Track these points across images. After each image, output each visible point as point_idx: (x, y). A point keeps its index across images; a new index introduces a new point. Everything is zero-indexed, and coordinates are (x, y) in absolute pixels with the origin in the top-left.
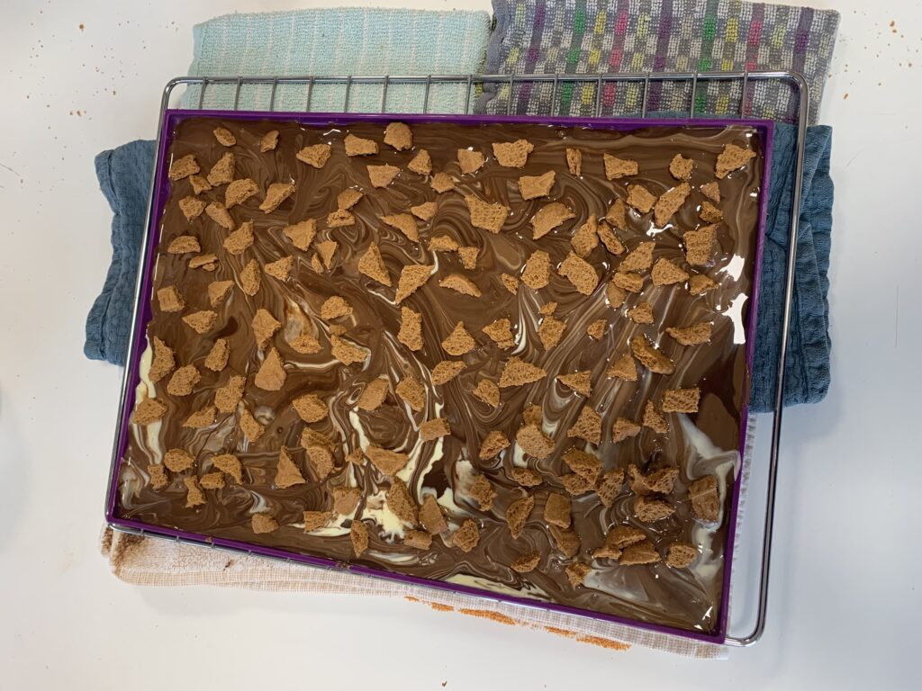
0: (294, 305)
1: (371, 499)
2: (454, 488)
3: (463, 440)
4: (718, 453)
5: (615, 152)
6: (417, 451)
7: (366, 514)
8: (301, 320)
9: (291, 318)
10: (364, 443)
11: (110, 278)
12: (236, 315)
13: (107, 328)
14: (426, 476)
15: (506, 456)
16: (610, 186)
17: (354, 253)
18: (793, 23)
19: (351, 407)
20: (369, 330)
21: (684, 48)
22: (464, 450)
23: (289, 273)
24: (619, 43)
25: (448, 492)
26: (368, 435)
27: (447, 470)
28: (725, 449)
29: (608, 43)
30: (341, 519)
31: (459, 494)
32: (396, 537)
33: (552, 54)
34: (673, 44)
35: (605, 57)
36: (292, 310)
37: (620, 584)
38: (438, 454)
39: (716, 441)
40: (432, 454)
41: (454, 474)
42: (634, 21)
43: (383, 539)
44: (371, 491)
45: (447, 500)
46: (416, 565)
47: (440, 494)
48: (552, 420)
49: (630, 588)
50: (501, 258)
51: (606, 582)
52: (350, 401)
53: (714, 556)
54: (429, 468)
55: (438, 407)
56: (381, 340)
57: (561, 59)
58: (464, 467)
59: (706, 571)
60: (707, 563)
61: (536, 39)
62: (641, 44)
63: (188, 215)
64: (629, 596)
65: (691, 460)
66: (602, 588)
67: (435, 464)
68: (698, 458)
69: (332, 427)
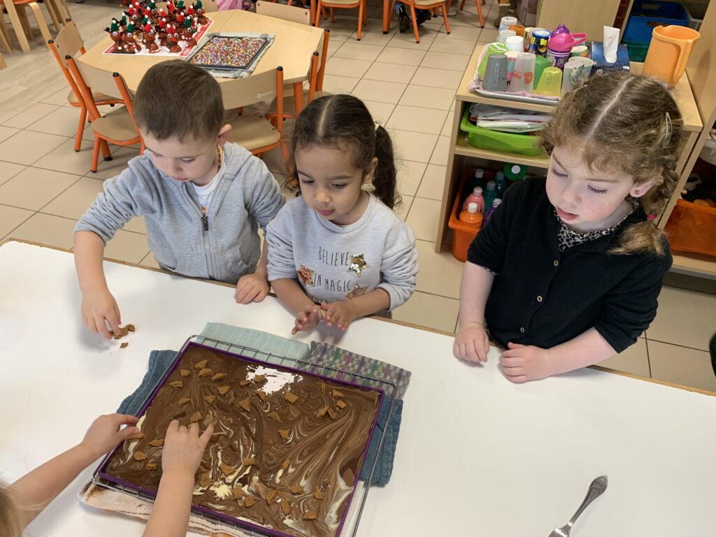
0: (211, 412)
1: (216, 483)
2: (249, 485)
3: (258, 469)
4: (347, 488)
5: (337, 390)
6: (240, 469)
7: (212, 488)
8: (212, 418)
9: (208, 416)
10: (220, 463)
11: (137, 391)
12: (186, 411)
13: (131, 405)
14: (240, 479)
15: (273, 477)
16: (333, 400)
17: (240, 400)
18: (398, 371)
19: (219, 450)
20: (236, 425)
21: (366, 370)
22: (258, 472)
23: (213, 401)
24: (347, 363)
25: (247, 486)
26: (222, 460)
27: (249, 478)
28: (350, 486)
29: (343, 363)
30: (201, 488)
31: (250, 487)
32: (221, 498)
33: (325, 361)
34: (363, 369)
35: (341, 366)
36: (209, 414)
37: (302, 527)
38: (247, 472)
39: (348, 484)
40: (245, 471)
41: (251, 480)
42: (353, 360)
43: (215, 498)
44: (216, 480)
45: (245, 489)
46: (225, 510)
47: (243, 486)
48: (293, 467)
49: (304, 529)
50: (291, 412)
51: (296, 526)
52: (220, 448)
53: (337, 522)
54: (242, 476)
55: (253, 456)
56: (240, 430)
57: (328, 363)
58: (256, 478)
59: (333, 527)
60: (334, 524)
61: (322, 356)
62: (353, 366)
63: (182, 375)
64: (303, 532)
65: (338, 489)
66: (294, 528)
67: (245, 475)
68: (340, 488)
69: (209, 456)
